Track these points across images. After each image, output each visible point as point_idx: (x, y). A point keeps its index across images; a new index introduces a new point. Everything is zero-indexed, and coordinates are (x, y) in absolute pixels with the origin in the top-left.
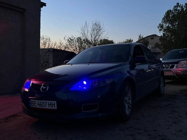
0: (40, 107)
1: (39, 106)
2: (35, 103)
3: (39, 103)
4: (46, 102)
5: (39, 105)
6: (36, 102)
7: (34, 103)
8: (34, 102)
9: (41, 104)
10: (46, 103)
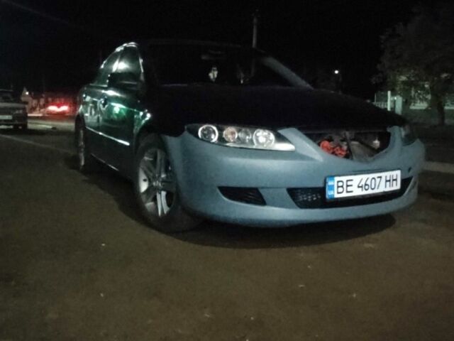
0: (365, 193)
1: (360, 189)
2: (349, 183)
3: (363, 183)
4: (380, 177)
5: (362, 187)
6: (352, 180)
7: (347, 186)
8: (347, 181)
9: (369, 183)
10: (379, 179)
